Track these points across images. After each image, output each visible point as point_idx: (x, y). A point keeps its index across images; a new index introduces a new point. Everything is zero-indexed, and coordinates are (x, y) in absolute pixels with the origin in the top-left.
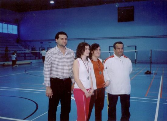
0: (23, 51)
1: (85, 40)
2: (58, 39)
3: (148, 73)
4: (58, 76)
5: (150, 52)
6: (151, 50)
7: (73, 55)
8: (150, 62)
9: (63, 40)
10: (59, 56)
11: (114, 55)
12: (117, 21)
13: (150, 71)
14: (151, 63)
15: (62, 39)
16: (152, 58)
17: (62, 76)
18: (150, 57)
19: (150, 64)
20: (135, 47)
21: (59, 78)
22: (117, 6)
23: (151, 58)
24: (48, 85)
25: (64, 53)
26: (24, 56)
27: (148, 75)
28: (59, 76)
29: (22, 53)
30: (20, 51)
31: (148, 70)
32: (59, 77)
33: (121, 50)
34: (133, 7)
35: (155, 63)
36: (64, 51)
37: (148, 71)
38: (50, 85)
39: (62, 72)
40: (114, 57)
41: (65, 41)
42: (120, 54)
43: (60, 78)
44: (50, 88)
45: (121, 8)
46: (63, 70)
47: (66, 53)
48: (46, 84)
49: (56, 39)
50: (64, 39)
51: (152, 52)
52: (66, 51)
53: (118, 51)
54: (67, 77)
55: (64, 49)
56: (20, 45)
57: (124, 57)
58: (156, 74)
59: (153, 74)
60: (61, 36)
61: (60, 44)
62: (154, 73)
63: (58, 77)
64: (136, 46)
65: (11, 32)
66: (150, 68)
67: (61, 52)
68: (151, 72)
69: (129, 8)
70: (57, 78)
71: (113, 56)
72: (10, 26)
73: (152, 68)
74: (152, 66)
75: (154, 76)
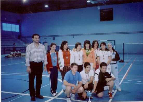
0: (23, 45)
1: (74, 36)
8: (123, 53)
13: (123, 60)
15: (36, 38)
16: (124, 50)
19: (123, 55)
22: (98, 9)
26: (24, 49)
27: (122, 63)
29: (23, 47)
30: (21, 45)
34: (112, 9)
35: (127, 54)
37: (121, 60)
45: (103, 10)
51: (124, 45)
54: (40, 61)
56: (21, 41)
58: (128, 62)
60: (35, 36)
62: (126, 62)
64: (114, 41)
65: (14, 30)
66: (123, 58)
69: (109, 10)
72: (13, 26)
73: (124, 58)
74: (124, 56)
75: (126, 64)
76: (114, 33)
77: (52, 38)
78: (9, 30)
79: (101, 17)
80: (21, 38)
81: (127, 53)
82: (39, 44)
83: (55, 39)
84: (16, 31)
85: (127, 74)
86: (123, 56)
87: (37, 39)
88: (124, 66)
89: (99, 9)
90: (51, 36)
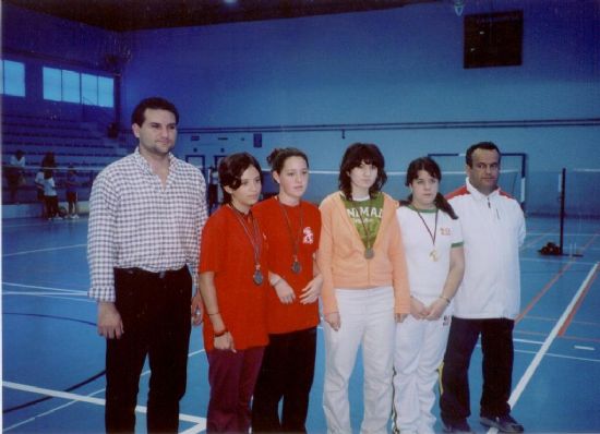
1: (343, 130)
2: (140, 125)
3: (552, 251)
4: (142, 263)
5: (560, 177)
6: (564, 171)
7: (197, 182)
8: (559, 211)
9: (158, 131)
10: (148, 190)
11: (470, 187)
12: (461, 64)
13: (558, 245)
14: (563, 216)
15: (157, 126)
16: (566, 200)
17: (156, 262)
18: (560, 195)
19: (559, 220)
20: (520, 158)
21: (144, 268)
23: (563, 198)
24: (107, 297)
25: (164, 177)
27: (553, 260)
28: (146, 262)
31: (551, 241)
32: (147, 265)
33: (488, 170)
34: (520, 13)
35: (576, 217)
36: (164, 171)
37: (550, 245)
38: (113, 297)
39: (157, 246)
40: (468, 193)
41: (165, 135)
42: (487, 183)
43: (149, 269)
44: (113, 308)
46: (161, 241)
47: (171, 178)
48: (102, 293)
49: (135, 127)
50: (164, 127)
52: (172, 167)
53: (481, 172)
54: (177, 266)
55: (165, 161)
56: (121, 146)
57: (502, 194)
58: (581, 256)
59: (567, 255)
61: (149, 144)
62: (571, 253)
63: (140, 264)
64: (524, 156)
65: (90, 99)
66: (559, 235)
67: (156, 173)
68: (564, 248)
69: (505, 18)
70: (136, 270)
71: (464, 191)
73: (565, 235)
74: (565, 226)
75: (570, 262)
76: (524, 124)
77: (250, 137)
78: (72, 97)
79: (467, 47)
80: (120, 135)
81: (580, 213)
82: (169, 161)
83: (264, 142)
84: (102, 105)
85: (570, 316)
86: (559, 227)
87: (165, 133)
88: (560, 272)
89: (459, 14)
90: (247, 130)
